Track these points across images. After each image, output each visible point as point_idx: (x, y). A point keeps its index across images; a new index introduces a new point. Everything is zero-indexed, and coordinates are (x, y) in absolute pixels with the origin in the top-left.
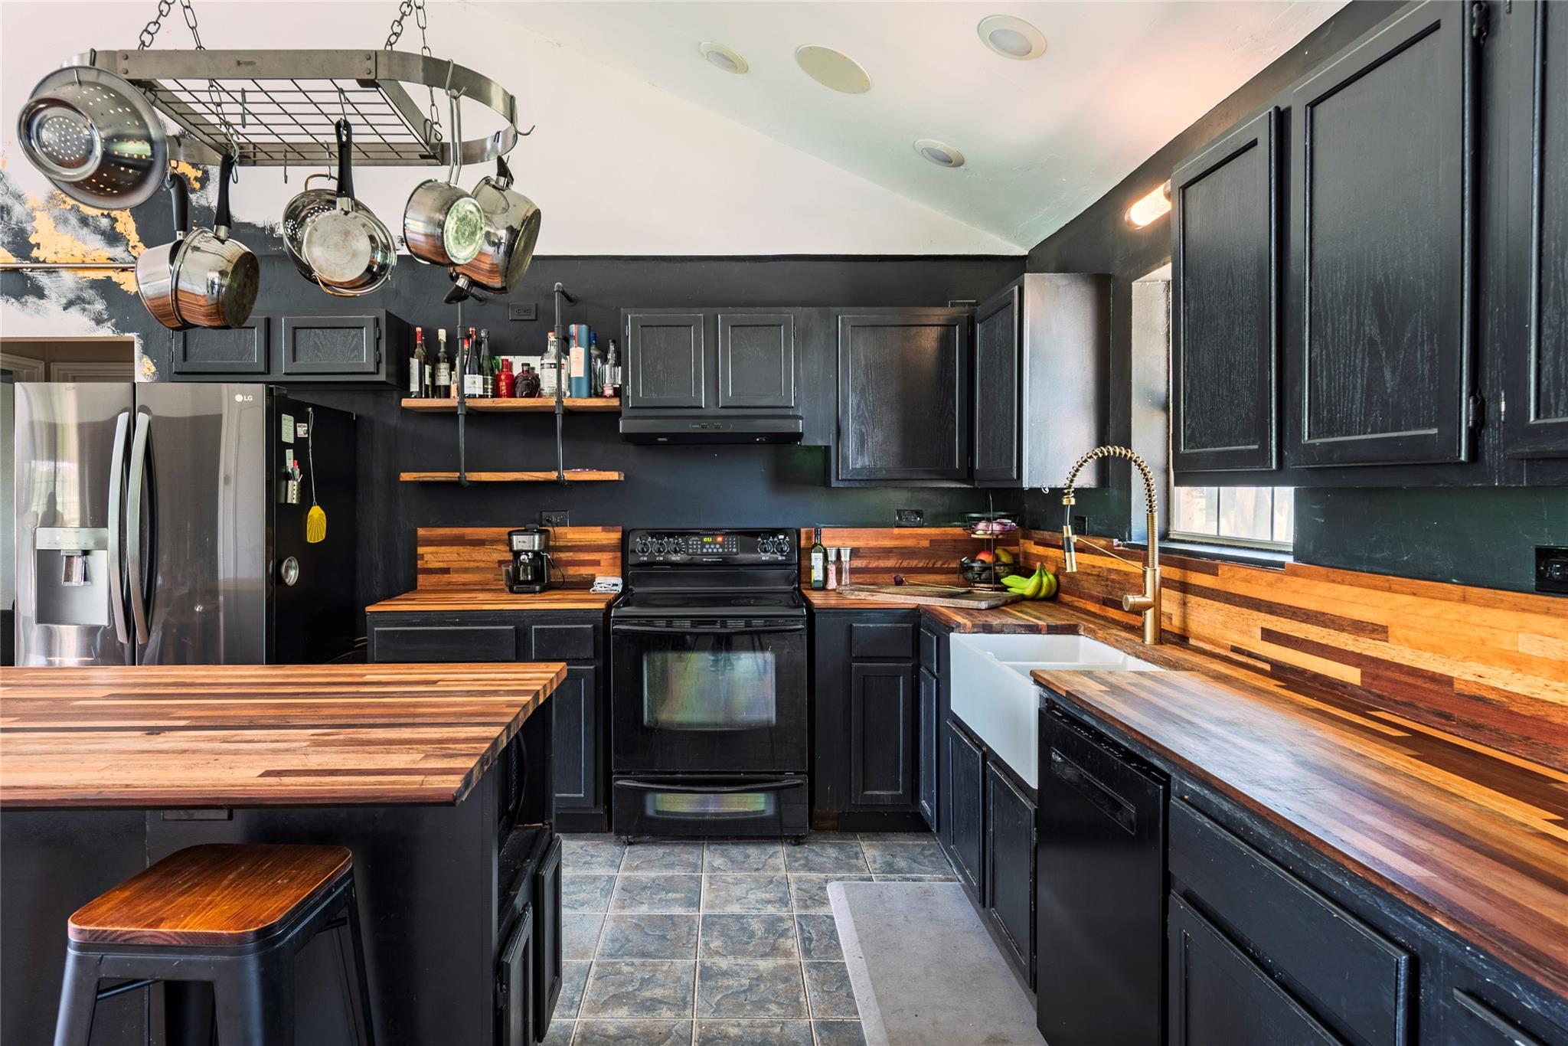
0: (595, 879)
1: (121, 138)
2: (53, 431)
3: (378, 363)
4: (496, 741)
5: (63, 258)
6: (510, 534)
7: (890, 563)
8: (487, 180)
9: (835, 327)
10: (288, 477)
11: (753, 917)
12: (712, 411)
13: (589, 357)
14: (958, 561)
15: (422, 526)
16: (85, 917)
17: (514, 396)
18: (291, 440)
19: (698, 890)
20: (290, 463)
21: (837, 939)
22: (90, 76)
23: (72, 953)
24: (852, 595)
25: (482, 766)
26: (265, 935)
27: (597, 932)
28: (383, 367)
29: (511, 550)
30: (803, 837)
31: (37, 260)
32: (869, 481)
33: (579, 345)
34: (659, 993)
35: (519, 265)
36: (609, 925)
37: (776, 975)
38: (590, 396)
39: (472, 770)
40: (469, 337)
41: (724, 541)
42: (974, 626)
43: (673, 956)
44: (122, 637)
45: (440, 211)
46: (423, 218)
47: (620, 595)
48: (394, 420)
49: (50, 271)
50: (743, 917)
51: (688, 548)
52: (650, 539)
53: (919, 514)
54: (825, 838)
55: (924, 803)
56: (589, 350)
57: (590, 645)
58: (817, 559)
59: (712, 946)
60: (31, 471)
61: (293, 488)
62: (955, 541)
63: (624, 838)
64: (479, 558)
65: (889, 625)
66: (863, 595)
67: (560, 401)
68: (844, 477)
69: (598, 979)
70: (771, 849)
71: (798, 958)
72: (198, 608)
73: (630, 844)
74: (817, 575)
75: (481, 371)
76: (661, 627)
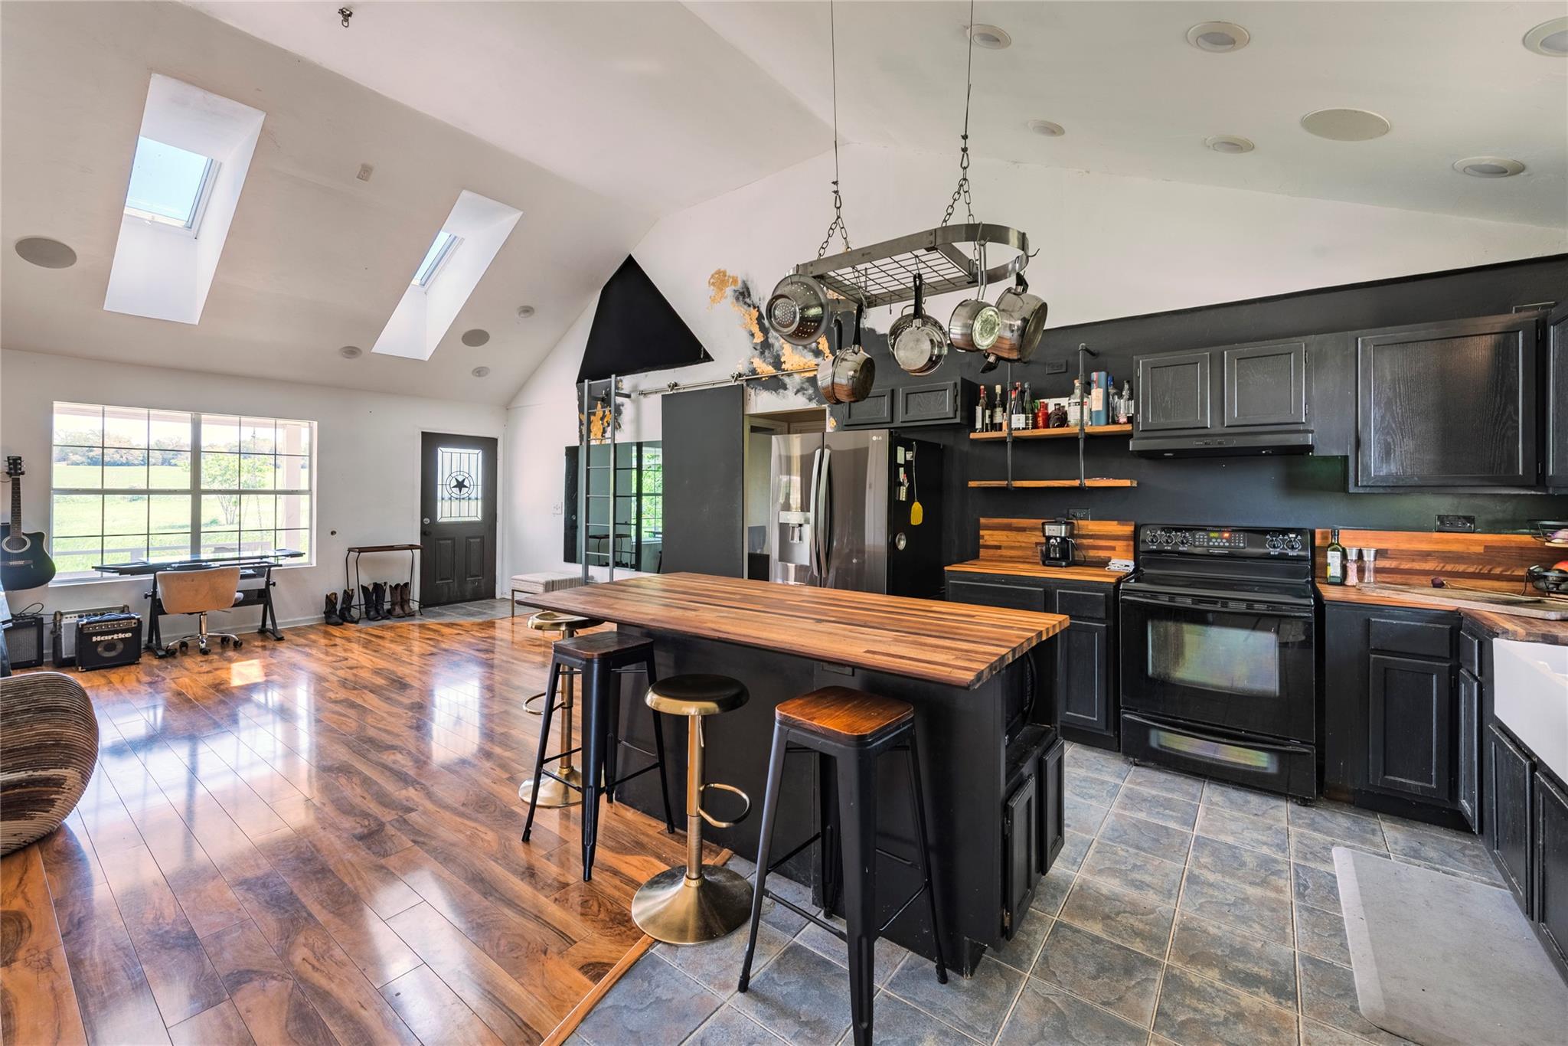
0: (1103, 782)
1: (808, 307)
2: (789, 459)
3: (956, 411)
4: (1002, 658)
5: (796, 367)
6: (1043, 524)
7: (1429, 566)
8: (1009, 290)
9: (1353, 349)
10: (901, 484)
11: (1246, 851)
12: (1218, 430)
13: (1107, 395)
14: (1526, 570)
15: (983, 517)
16: (783, 708)
17: (1048, 427)
18: (903, 462)
19: (1194, 815)
20: (902, 476)
21: (1337, 895)
22: (796, 279)
23: (777, 725)
24: (1373, 591)
25: (991, 670)
26: (861, 739)
27: (1100, 820)
28: (959, 413)
29: (1044, 535)
30: (1310, 801)
31: (784, 370)
32: (1396, 488)
33: (1098, 387)
34: (1148, 879)
35: (1031, 342)
36: (1110, 819)
37: (1262, 903)
38: (1108, 424)
39: (983, 671)
40: (1016, 389)
41: (1230, 537)
42: (1528, 634)
43: (1164, 856)
44: (816, 573)
45: (970, 318)
46: (960, 324)
47: (1131, 574)
48: (966, 448)
49: (789, 375)
50: (1236, 848)
51: (1195, 541)
52: (1159, 532)
53: (1471, 520)
54: (1337, 808)
55: (1464, 803)
56: (1107, 389)
57: (1103, 608)
58: (1334, 559)
59: (1202, 860)
60: (780, 480)
61: (903, 491)
62: (1522, 548)
63: (1132, 759)
64: (1021, 540)
65: (1419, 624)
66: (1386, 593)
67: (1082, 429)
68: (1365, 483)
69: (1098, 852)
70: (1273, 802)
71: (1289, 895)
72: (854, 561)
73: (1136, 765)
74: (1334, 570)
75: (1024, 411)
76: (1164, 601)
